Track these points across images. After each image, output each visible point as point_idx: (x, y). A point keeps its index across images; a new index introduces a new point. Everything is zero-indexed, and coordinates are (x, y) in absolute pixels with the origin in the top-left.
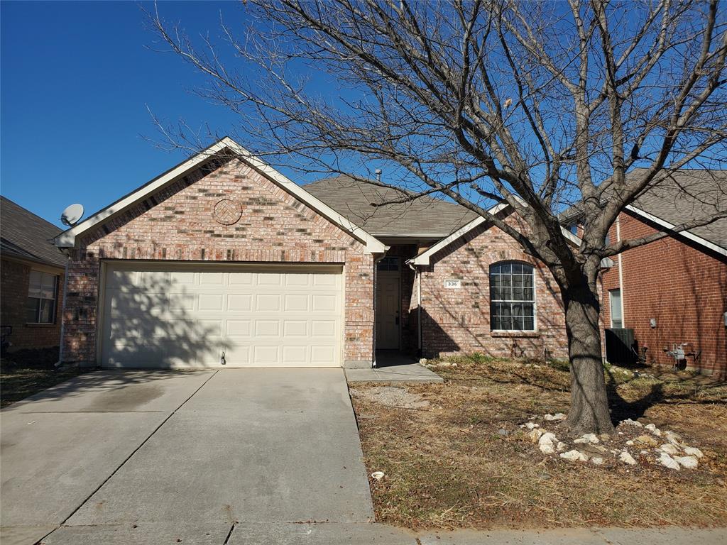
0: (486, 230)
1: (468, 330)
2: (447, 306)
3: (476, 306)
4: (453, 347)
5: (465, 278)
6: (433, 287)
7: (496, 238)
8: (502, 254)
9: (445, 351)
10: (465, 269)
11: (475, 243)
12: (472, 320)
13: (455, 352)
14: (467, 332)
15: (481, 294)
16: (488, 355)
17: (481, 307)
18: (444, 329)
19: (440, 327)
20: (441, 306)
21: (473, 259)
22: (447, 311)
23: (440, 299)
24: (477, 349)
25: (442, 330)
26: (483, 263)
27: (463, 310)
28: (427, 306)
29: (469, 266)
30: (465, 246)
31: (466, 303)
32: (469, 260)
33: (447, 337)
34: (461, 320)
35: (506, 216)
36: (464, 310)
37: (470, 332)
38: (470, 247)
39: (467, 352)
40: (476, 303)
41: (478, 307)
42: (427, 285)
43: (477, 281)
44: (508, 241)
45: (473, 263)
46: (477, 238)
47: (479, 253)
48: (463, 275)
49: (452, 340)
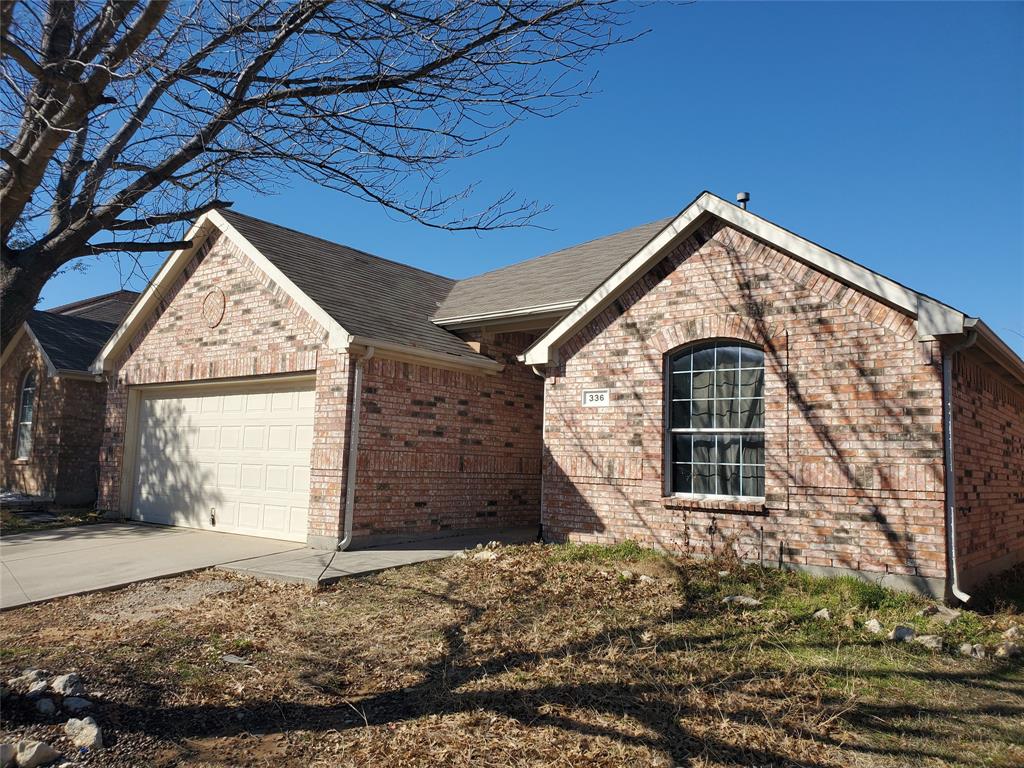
0: (661, 280)
1: (620, 491)
2: (586, 442)
3: (637, 441)
4: (594, 524)
5: (618, 384)
6: (563, 405)
7: (680, 294)
8: (690, 326)
9: (580, 530)
10: (619, 366)
11: (639, 311)
12: (627, 471)
13: (596, 533)
14: (619, 495)
15: (645, 416)
16: (657, 546)
17: (645, 443)
18: (579, 488)
19: (571, 485)
20: (575, 441)
21: (634, 344)
22: (585, 451)
23: (573, 429)
24: (635, 531)
25: (575, 489)
26: (652, 351)
27: (612, 449)
28: (552, 441)
29: (626, 359)
30: (620, 320)
31: (619, 436)
32: (627, 346)
33: (584, 503)
34: (606, 470)
35: (702, 242)
36: (615, 450)
37: (623, 494)
38: (629, 321)
39: (617, 536)
40: (636, 435)
41: (640, 443)
42: (553, 402)
43: (639, 390)
44: (704, 298)
45: (633, 352)
46: (643, 300)
47: (646, 331)
48: (616, 378)
49: (592, 510)
